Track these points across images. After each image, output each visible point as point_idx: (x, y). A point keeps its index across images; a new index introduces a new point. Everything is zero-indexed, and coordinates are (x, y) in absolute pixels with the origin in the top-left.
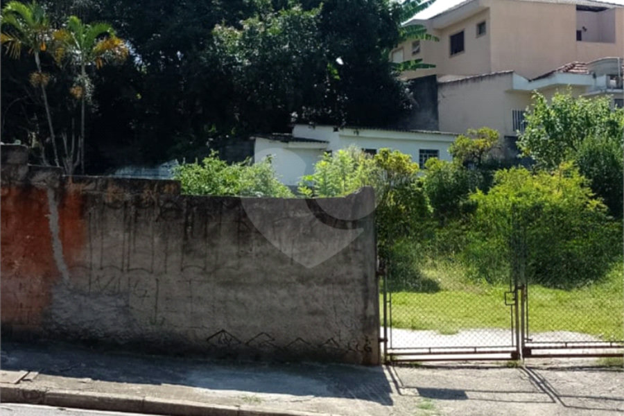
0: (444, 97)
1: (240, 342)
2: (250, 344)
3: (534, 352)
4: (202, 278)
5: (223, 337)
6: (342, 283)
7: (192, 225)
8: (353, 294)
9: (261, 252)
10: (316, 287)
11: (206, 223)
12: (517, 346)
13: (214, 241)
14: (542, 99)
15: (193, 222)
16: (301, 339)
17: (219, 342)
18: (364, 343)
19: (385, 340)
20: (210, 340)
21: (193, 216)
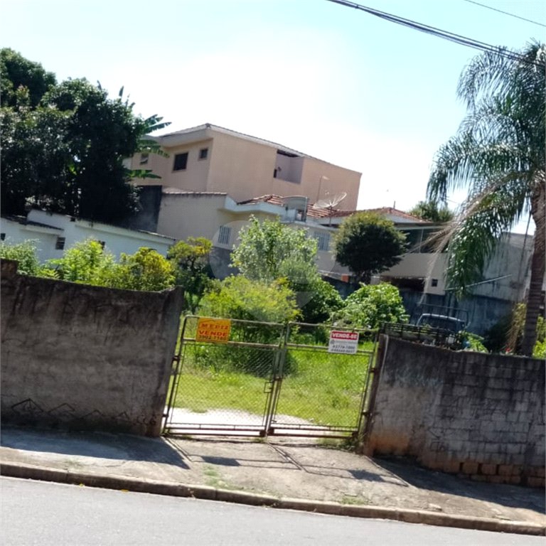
0: (165, 205)
1: (43, 411)
2: (52, 413)
3: (276, 431)
4: (20, 350)
5: (28, 405)
6: (144, 364)
7: (22, 303)
8: (151, 375)
9: (79, 333)
10: (121, 367)
11: (35, 303)
12: (266, 426)
13: (40, 319)
14: (256, 223)
15: (23, 299)
16: (98, 411)
17: (24, 409)
18: (151, 417)
19: (167, 416)
20: (15, 408)
21: (24, 295)
